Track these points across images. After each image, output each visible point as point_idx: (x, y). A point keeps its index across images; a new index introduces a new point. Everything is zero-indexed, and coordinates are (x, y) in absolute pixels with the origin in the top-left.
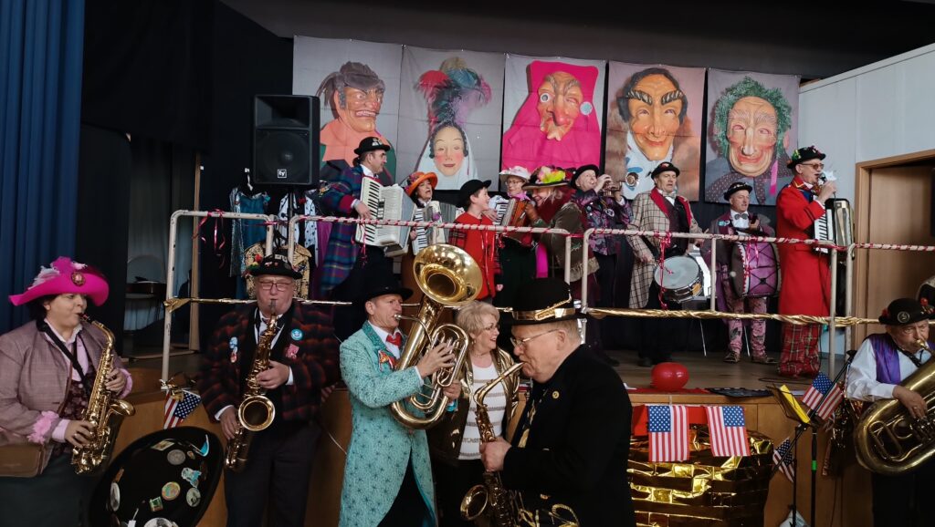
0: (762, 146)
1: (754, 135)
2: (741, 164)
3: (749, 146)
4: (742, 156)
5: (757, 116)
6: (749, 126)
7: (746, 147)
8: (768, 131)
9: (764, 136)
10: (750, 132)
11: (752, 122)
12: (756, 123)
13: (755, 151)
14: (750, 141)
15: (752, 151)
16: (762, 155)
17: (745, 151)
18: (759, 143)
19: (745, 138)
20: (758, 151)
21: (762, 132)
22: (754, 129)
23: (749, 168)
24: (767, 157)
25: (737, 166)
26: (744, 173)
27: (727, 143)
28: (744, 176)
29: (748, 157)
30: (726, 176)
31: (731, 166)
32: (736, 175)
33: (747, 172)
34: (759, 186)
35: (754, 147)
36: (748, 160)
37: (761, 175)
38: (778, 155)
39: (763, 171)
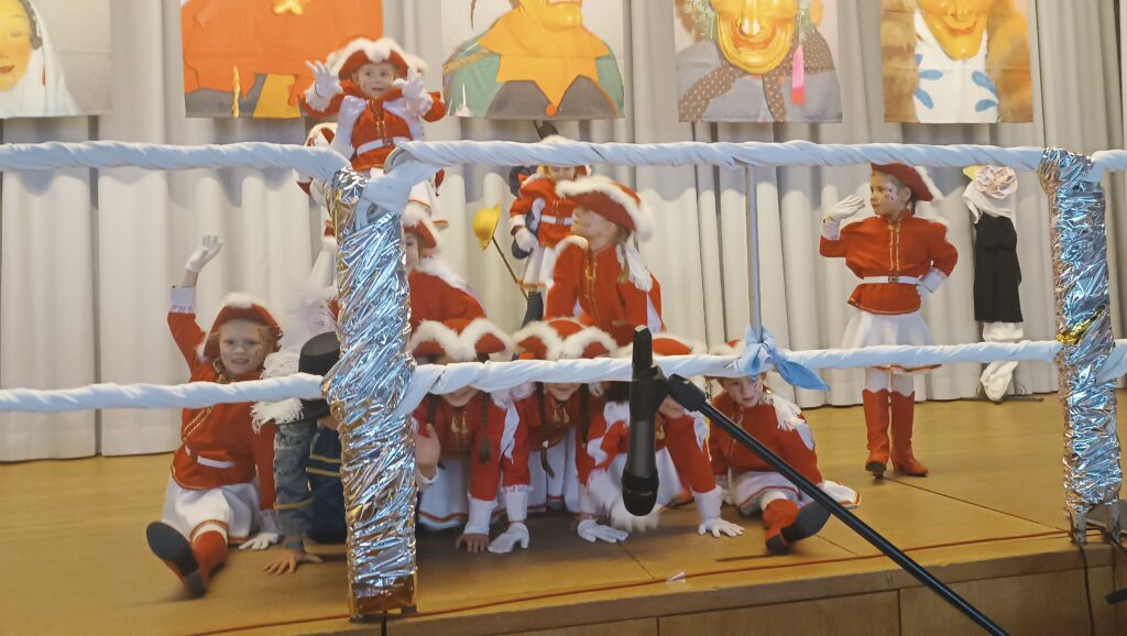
0: (774, 19)
2: (740, 52)
3: (751, 22)
4: (740, 39)
7: (746, 22)
13: (762, 28)
14: (751, 12)
15: (756, 28)
16: (774, 34)
17: (746, 29)
18: (767, 12)
19: (744, 6)
20: (768, 29)
23: (753, 58)
24: (783, 39)
25: (734, 55)
26: (745, 68)
27: (712, 14)
28: (746, 73)
29: (751, 40)
30: (713, 72)
31: (722, 56)
32: (731, 71)
33: (749, 65)
34: (772, 89)
35: (759, 22)
36: (751, 44)
37: (774, 71)
38: (802, 36)
39: (776, 63)
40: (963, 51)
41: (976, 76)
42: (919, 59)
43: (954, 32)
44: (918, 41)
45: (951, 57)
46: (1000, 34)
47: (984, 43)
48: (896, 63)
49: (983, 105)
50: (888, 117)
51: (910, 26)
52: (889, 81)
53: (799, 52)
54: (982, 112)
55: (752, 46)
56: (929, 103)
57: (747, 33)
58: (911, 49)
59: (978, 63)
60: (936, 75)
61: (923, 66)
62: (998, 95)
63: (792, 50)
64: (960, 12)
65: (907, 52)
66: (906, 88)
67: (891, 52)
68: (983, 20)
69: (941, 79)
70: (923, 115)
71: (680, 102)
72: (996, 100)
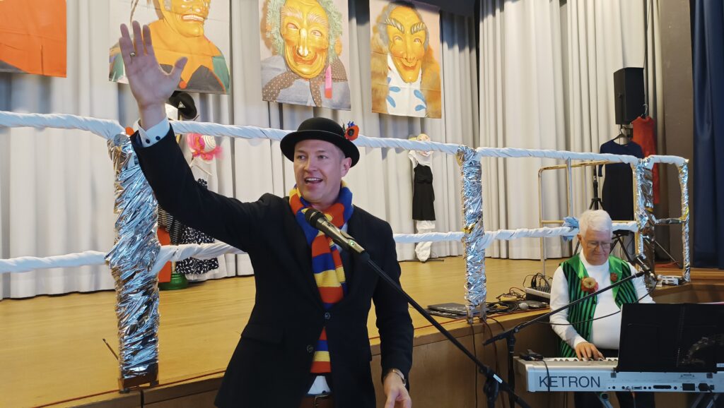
0: (316, 48)
1: (308, 37)
2: (297, 65)
3: (304, 48)
4: (298, 57)
5: (310, 17)
6: (302, 27)
7: (301, 47)
8: (321, 33)
9: (317, 38)
10: (304, 32)
11: (305, 23)
12: (309, 24)
13: (309, 52)
14: (304, 43)
15: (306, 53)
16: (316, 57)
17: (301, 51)
18: (312, 45)
19: (300, 38)
20: (313, 54)
21: (315, 33)
22: (307, 30)
23: (305, 69)
24: (321, 60)
25: (294, 65)
26: (300, 74)
27: (282, 41)
28: (300, 77)
29: (303, 59)
30: (282, 74)
31: (287, 65)
32: (292, 75)
33: (302, 73)
34: (314, 88)
35: (308, 49)
36: (304, 61)
37: (315, 78)
38: (331, 60)
39: (317, 73)
40: (410, 78)
41: (416, 92)
42: (389, 80)
43: (406, 68)
44: (389, 71)
45: (404, 81)
46: (427, 71)
47: (420, 75)
48: (377, 81)
49: (419, 108)
50: (374, 110)
51: (385, 62)
52: (374, 91)
53: (329, 69)
54: (418, 112)
55: (304, 62)
56: (394, 104)
57: (301, 54)
58: (385, 75)
59: (417, 85)
60: (397, 89)
61: (392, 84)
62: (426, 104)
63: (325, 67)
64: (409, 57)
65: (383, 75)
66: (383, 95)
67: (375, 75)
68: (420, 63)
69: (399, 92)
70: (391, 111)
71: (263, 89)
72: (425, 106)
